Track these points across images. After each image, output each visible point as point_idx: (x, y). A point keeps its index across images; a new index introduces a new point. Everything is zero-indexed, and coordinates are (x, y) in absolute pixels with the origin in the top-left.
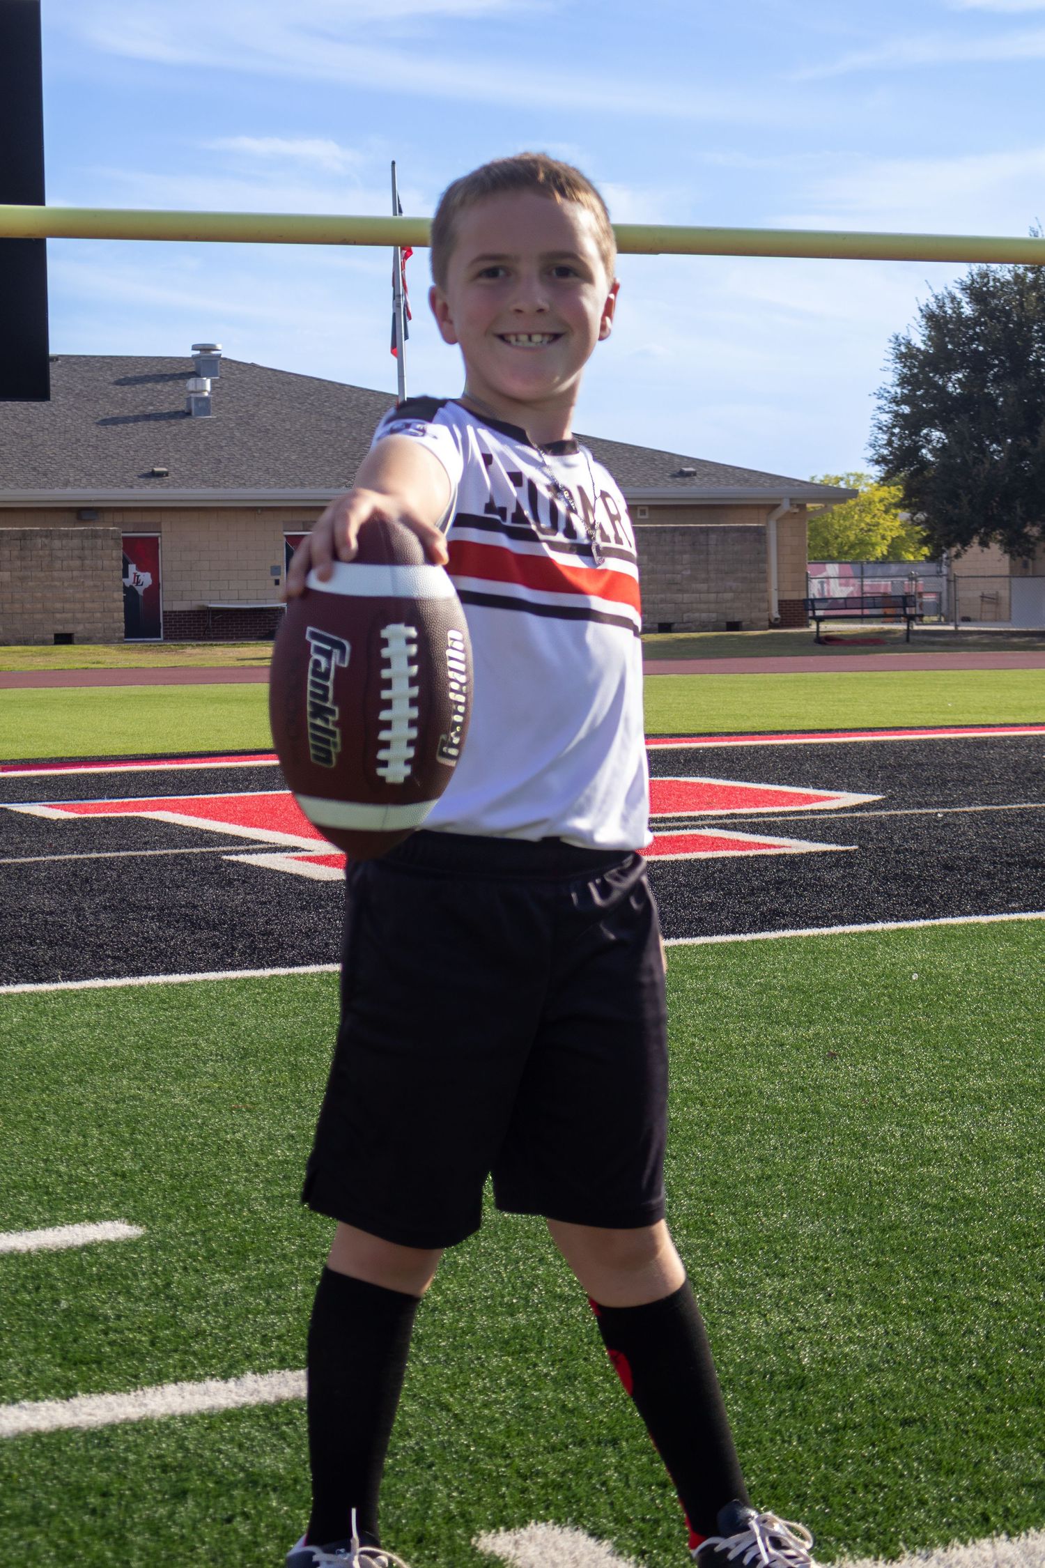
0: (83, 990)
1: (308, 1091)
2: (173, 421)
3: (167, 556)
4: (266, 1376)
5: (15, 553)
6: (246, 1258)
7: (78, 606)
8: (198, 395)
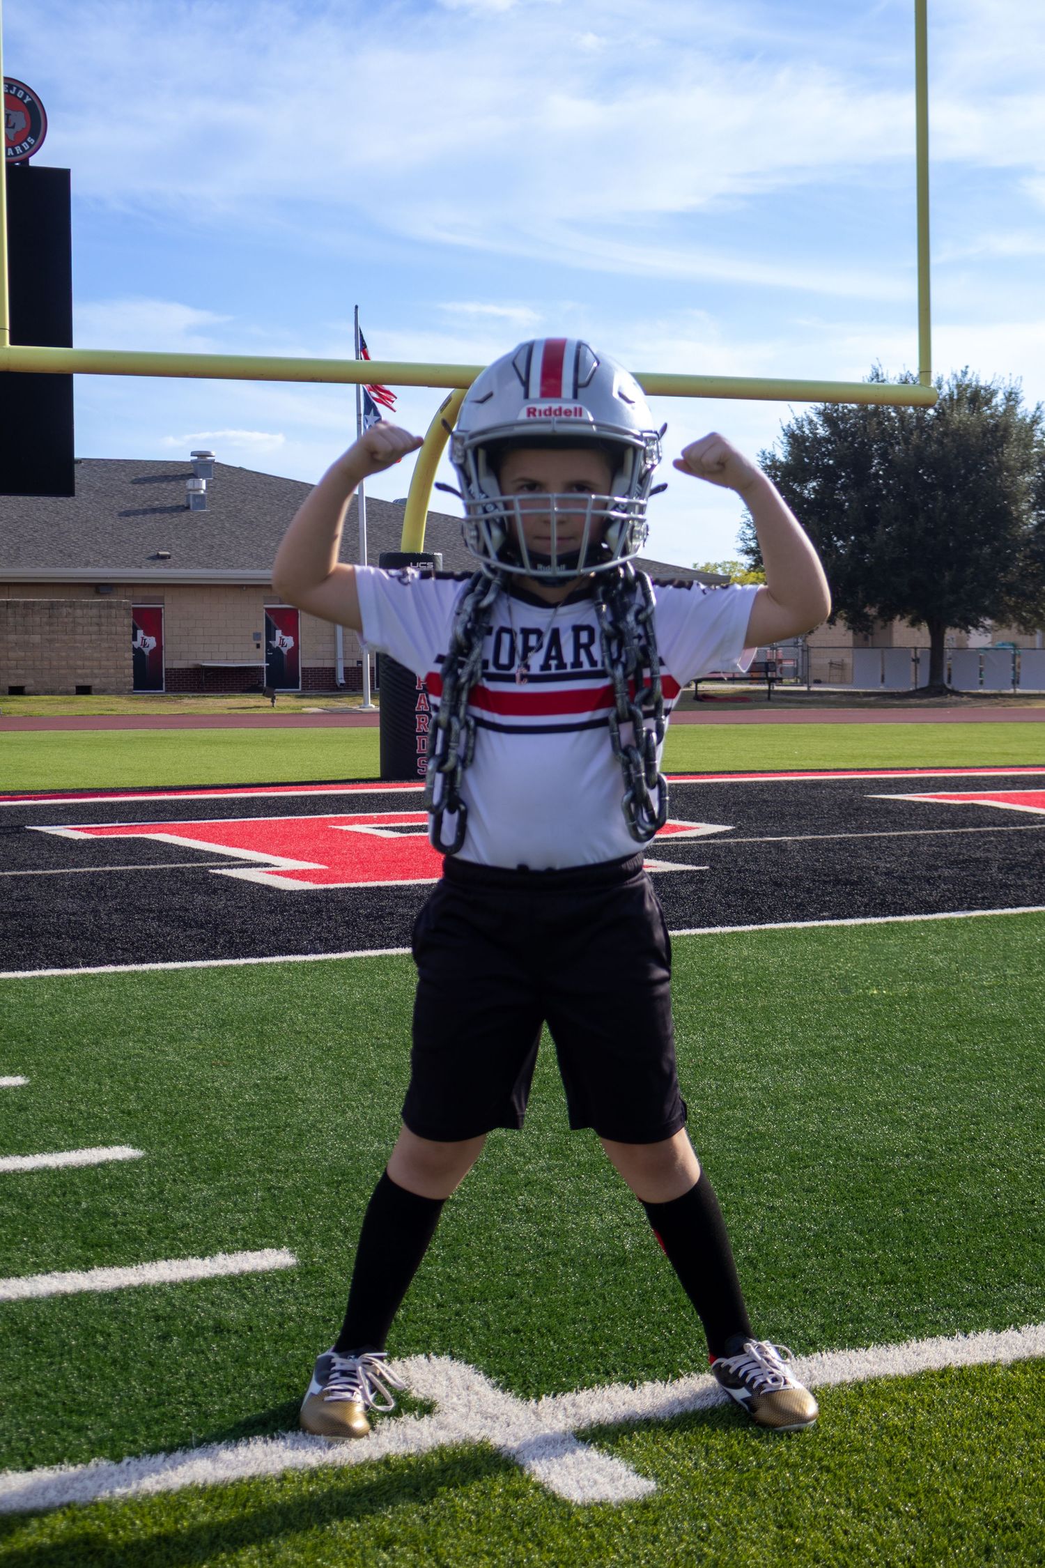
0: (99, 974)
1: (271, 1052)
2: (175, 514)
3: (170, 623)
4: (233, 1256)
5: (45, 620)
6: (220, 1173)
7: (96, 663)
8: (196, 493)
